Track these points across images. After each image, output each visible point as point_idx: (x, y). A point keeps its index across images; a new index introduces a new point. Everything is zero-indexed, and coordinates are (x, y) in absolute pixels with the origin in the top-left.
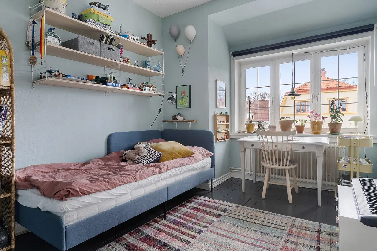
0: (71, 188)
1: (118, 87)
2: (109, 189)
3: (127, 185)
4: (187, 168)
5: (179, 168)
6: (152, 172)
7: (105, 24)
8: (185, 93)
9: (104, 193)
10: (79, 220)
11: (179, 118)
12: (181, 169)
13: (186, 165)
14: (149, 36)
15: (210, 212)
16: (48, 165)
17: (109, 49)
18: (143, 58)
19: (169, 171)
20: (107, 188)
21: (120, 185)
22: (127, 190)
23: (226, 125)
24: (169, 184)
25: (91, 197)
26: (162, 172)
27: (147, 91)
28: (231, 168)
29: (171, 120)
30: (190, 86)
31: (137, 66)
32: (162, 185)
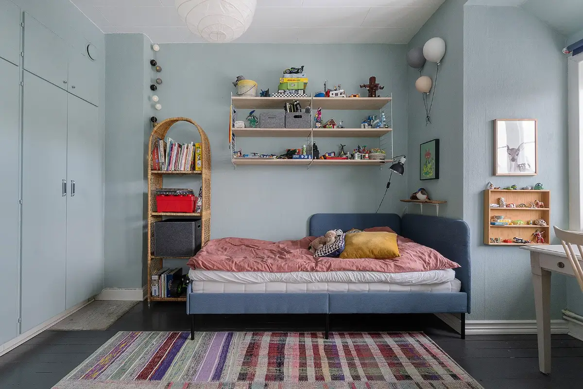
0: (195, 260)
1: (308, 158)
2: (233, 271)
3: (259, 274)
4: (375, 276)
5: (355, 273)
6: (299, 266)
7: (296, 90)
8: (430, 154)
9: (229, 273)
10: (205, 292)
11: (420, 196)
12: (359, 275)
13: (373, 270)
14: (373, 79)
15: (401, 364)
16: (242, 239)
17: (296, 117)
18: (366, 113)
19: (330, 273)
20: (231, 269)
21: (248, 271)
22: (257, 279)
23: (540, 213)
24: (332, 291)
25: (215, 273)
26: (317, 271)
27: (356, 158)
28: (563, 311)
29: (408, 198)
30: (437, 142)
31: (342, 128)
32: (317, 289)
